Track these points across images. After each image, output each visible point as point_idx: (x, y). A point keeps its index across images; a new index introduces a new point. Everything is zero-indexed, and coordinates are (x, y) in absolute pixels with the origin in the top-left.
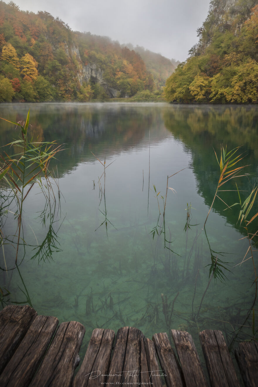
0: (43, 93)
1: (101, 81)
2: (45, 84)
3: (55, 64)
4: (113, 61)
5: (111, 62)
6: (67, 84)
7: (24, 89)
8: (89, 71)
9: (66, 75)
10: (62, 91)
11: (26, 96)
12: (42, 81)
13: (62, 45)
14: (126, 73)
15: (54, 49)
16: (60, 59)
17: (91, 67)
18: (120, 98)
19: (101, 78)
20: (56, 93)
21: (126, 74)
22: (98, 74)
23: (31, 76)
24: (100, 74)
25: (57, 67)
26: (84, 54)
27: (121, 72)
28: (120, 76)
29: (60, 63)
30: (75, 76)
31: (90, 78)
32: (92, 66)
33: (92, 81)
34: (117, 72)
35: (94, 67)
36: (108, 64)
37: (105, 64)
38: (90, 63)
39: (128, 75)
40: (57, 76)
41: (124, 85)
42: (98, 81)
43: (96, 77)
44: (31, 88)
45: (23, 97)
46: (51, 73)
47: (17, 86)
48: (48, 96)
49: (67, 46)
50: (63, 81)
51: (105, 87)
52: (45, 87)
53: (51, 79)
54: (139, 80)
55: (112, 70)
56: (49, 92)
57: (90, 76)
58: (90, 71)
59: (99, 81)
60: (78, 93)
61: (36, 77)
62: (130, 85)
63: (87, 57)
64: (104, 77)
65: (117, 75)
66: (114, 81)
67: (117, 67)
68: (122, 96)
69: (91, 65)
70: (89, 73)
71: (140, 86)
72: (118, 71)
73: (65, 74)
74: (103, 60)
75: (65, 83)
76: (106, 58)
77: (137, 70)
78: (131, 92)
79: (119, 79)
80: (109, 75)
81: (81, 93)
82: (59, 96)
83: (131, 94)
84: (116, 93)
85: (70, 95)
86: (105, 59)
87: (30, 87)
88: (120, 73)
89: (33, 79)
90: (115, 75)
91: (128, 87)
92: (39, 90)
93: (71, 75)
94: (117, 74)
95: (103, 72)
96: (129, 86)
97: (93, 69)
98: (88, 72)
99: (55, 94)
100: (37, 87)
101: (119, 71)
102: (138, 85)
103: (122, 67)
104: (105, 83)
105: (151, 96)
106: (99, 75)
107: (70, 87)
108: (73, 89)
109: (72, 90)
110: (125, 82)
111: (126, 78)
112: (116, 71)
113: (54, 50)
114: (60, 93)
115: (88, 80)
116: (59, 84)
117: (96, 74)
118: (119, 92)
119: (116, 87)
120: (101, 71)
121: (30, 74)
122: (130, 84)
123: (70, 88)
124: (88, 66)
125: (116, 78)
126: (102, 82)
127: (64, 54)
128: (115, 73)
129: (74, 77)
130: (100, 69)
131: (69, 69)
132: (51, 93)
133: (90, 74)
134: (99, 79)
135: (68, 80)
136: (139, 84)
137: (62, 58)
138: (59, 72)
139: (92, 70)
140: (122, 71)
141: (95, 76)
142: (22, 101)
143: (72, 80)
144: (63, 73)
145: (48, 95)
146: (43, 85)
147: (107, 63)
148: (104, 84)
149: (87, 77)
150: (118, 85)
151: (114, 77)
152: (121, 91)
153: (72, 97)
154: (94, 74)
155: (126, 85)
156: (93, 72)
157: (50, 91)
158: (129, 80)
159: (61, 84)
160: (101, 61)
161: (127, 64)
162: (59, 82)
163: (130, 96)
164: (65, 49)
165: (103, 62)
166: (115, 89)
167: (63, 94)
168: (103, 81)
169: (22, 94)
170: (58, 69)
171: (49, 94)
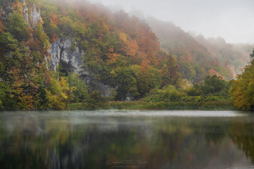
1: (79, 70)
3: (7, 39)
4: (101, 35)
5: (97, 37)
6: (26, 76)
8: (57, 52)
9: (26, 60)
10: (16, 89)
13: (19, 7)
14: (126, 55)
15: (4, 13)
16: (15, 30)
17: (62, 45)
18: (116, 100)
19: (79, 65)
20: (6, 92)
21: (127, 58)
22: (74, 57)
24: (77, 58)
25: (10, 44)
26: (49, 22)
27: (117, 53)
28: (115, 61)
29: (15, 38)
30: (40, 62)
31: (58, 64)
32: (64, 44)
33: (62, 69)
34: (110, 54)
35: (67, 44)
36: (93, 39)
37: (87, 39)
38: (60, 37)
39: (130, 59)
40: (7, 61)
41: (125, 77)
42: (73, 71)
43: (69, 62)
49: (27, 9)
50: (19, 70)
51: (87, 82)
54: (151, 68)
55: (99, 50)
57: (58, 61)
58: (59, 51)
59: (75, 70)
60: (48, 93)
62: (135, 77)
63: (55, 27)
64: (85, 62)
65: (110, 59)
66: (104, 70)
67: (110, 45)
68: (120, 96)
69: (61, 41)
70: (57, 56)
71: (155, 79)
72: (111, 52)
73: (23, 57)
74: (83, 32)
75: (22, 73)
76: (89, 29)
77: (146, 51)
78: (137, 91)
79: (114, 65)
80: (95, 60)
81: (53, 93)
82: (10, 98)
83: (138, 93)
84: (109, 92)
85: (31, 97)
86: (87, 30)
88: (115, 55)
90: (106, 59)
91: (132, 80)
93: (34, 60)
94: (109, 57)
95: (83, 53)
96: (135, 80)
97: (65, 47)
98: (55, 53)
101: (113, 51)
102: (152, 77)
103: (118, 44)
104: (86, 73)
105: (184, 98)
106: (75, 59)
107: (32, 81)
108: (39, 85)
109: (36, 87)
110: (127, 71)
111: (127, 65)
112: (108, 52)
113: (2, 15)
114: (13, 93)
115: (55, 68)
116: (12, 75)
117: (70, 57)
118: (114, 89)
119: (107, 80)
120: (80, 52)
122: (136, 74)
123: (32, 84)
124: (57, 44)
125: (108, 64)
126: (80, 72)
127: (23, 22)
128: (105, 55)
129: (38, 63)
130: (77, 49)
131: (31, 49)
133: (59, 56)
134: (75, 66)
135: (28, 69)
136: (153, 74)
137: (18, 29)
138: (12, 53)
139: (62, 49)
140: (119, 52)
141: (67, 61)
143: (36, 67)
144: (20, 56)
147: (91, 38)
148: (84, 76)
149: (54, 63)
150: (113, 77)
151: (104, 63)
152: (117, 88)
153: (36, 99)
154: (66, 57)
155: (129, 77)
156: (65, 54)
158: (134, 67)
160: (80, 35)
161: (127, 39)
162: (11, 72)
163: (136, 98)
164: (23, 13)
165: (84, 36)
166: (105, 84)
167: (17, 95)
168: (82, 70)
170: (10, 48)
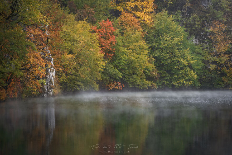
0: (170, 61)
2: (178, 35)
7: (125, 50)
11: (127, 72)
12: (168, 29)
23: (138, 14)
44: (142, 49)
45: (120, 75)
46: (189, 5)
47: (108, 42)
48: (183, 71)
52: (177, 45)
53: (190, 21)
56: (187, 60)
61: (149, 17)
87: (139, 46)
89: (143, 24)
92: (157, 54)
99: (201, 64)
100: (154, 44)
121: (136, 8)
132: (192, 62)
142: (117, 88)
145: (182, 69)
146: (172, 38)
157: (189, 57)
159: (219, 35)
169: (117, 67)
171: (185, 66)
